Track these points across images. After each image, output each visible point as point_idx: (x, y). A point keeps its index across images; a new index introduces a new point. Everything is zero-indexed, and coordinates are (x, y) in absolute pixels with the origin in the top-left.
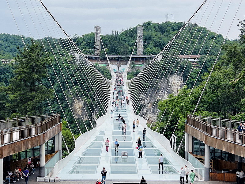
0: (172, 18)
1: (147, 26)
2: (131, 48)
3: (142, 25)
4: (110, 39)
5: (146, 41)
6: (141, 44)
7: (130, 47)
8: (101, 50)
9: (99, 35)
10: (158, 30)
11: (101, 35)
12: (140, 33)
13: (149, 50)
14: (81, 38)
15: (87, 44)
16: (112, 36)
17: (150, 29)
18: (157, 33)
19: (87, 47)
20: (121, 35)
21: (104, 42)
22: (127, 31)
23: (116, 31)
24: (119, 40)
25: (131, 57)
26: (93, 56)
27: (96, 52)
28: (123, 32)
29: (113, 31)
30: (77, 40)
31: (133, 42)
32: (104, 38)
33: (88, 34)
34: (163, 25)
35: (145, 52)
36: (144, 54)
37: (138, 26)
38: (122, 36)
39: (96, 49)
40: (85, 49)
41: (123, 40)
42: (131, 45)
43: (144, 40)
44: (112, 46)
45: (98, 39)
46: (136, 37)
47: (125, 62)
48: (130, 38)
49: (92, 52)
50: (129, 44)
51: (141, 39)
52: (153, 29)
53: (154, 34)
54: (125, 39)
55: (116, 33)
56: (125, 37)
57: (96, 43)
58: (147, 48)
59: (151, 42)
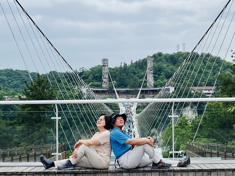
0: (184, 48)
1: (157, 57)
2: (141, 80)
3: (152, 56)
4: (118, 72)
5: (157, 72)
6: (151, 76)
8: (109, 83)
9: (106, 68)
10: (169, 60)
11: (108, 68)
12: (150, 65)
13: (160, 81)
14: (88, 71)
15: (94, 77)
16: (121, 68)
17: (160, 60)
18: (168, 64)
19: (94, 81)
20: (130, 67)
21: (113, 75)
22: (136, 63)
23: (124, 63)
24: (128, 72)
25: (141, 89)
26: (101, 90)
27: (104, 86)
28: (132, 64)
29: (121, 63)
30: (84, 74)
31: (143, 74)
32: (112, 71)
33: (95, 68)
34: (174, 55)
35: (155, 84)
36: (155, 86)
37: (148, 57)
38: (132, 68)
39: (103, 83)
40: (92, 83)
41: (132, 72)
42: (141, 77)
43: (155, 72)
44: (120, 78)
45: (105, 72)
46: (146, 69)
47: (135, 96)
48: (140, 70)
49: (100, 86)
50: (138, 76)
51: (151, 70)
52: (164, 60)
53: (165, 66)
54: (135, 71)
55: (124, 65)
56: (134, 69)
57: (104, 76)
58: (158, 80)
59: (162, 74)
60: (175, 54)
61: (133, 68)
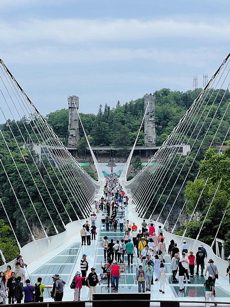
2: (134, 133)
4: (95, 121)
5: (160, 121)
6: (152, 125)
7: (132, 132)
9: (75, 112)
10: (182, 102)
12: (149, 107)
13: (165, 136)
15: (54, 128)
16: (100, 114)
17: (167, 102)
18: (179, 108)
20: (116, 112)
21: (86, 125)
22: (126, 106)
23: (106, 105)
25: (133, 149)
27: (71, 142)
28: (119, 107)
31: (137, 123)
32: (84, 119)
34: (189, 94)
35: (158, 140)
37: (145, 96)
39: (70, 137)
41: (119, 120)
42: (135, 129)
43: (157, 121)
44: (99, 131)
45: (74, 118)
46: (143, 115)
47: (123, 159)
48: (132, 117)
50: (129, 127)
51: (151, 117)
52: (173, 102)
53: (174, 110)
54: (124, 119)
55: (106, 109)
56: (122, 115)
57: (70, 125)
58: (162, 133)
59: (169, 123)
61: (120, 113)
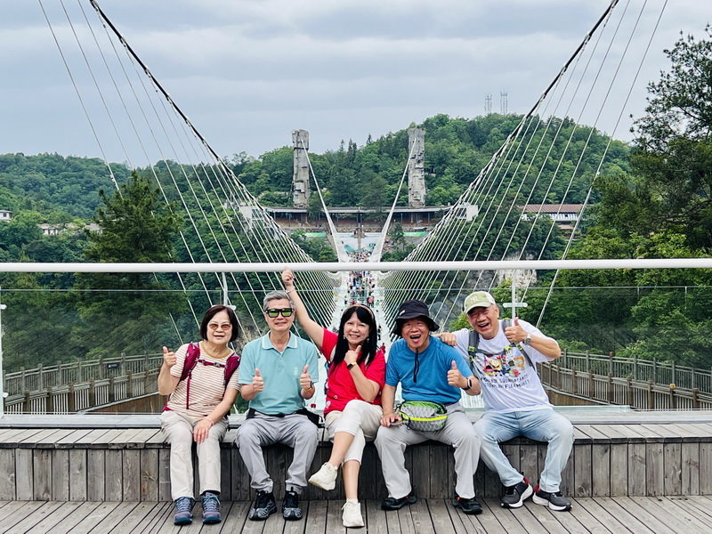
0: (505, 104)
1: (435, 128)
2: (393, 187)
3: (422, 123)
4: (334, 165)
5: (433, 167)
6: (420, 175)
7: (390, 184)
8: (311, 194)
9: (304, 154)
10: (466, 136)
11: (309, 155)
12: (416, 146)
13: (441, 191)
14: (256, 162)
15: (271, 177)
16: (341, 154)
17: (443, 135)
18: (462, 145)
19: (272, 188)
20: (366, 152)
21: (319, 172)
22: (381, 142)
23: (351, 141)
24: (361, 166)
25: (392, 211)
26: (290, 211)
27: (297, 200)
28: (370, 144)
29: (343, 142)
30: (246, 169)
31: (397, 170)
32: (317, 162)
33: (275, 153)
34: (479, 123)
35: (430, 196)
36: (429, 203)
37: (411, 127)
38: (369, 155)
39: (296, 193)
40: (268, 192)
41: (371, 166)
42: (394, 180)
43: (428, 166)
44: (340, 182)
45: (301, 165)
46: (407, 158)
47: (377, 227)
48: (390, 160)
49: (286, 201)
50: (386, 177)
51: (419, 162)
52: (452, 136)
53: (455, 150)
54: (377, 164)
55: (350, 148)
56: (375, 157)
57: (297, 174)
58: (435, 186)
59: (446, 170)
60: (480, 120)
61: (372, 154)
